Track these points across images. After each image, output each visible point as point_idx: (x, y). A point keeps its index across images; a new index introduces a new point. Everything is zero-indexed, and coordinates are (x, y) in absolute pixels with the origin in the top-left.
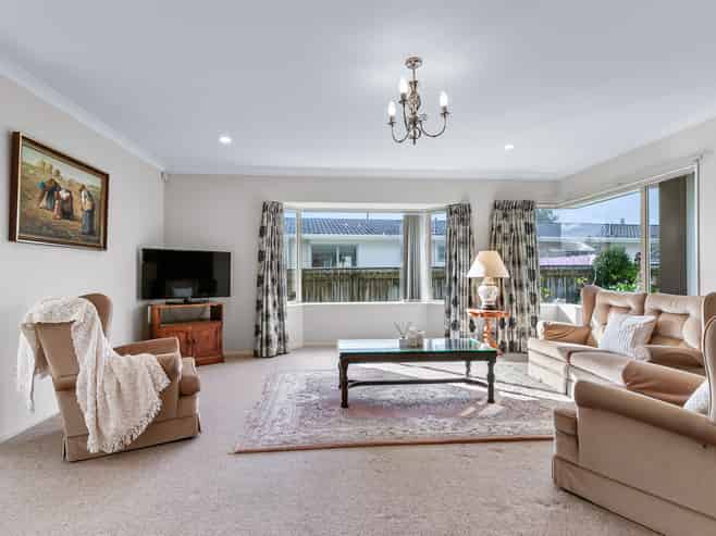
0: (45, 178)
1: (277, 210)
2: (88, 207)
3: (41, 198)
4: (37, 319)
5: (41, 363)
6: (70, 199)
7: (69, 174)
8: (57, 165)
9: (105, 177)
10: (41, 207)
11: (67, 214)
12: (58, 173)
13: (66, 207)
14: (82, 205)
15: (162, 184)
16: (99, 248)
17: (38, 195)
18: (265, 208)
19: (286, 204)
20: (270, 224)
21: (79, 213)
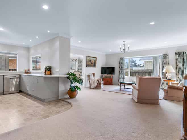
0: (90, 60)
1: (123, 59)
3: (89, 62)
4: (88, 74)
5: (88, 79)
6: (92, 62)
7: (92, 59)
8: (91, 58)
9: (96, 58)
11: (92, 63)
14: (93, 62)
15: (105, 56)
16: (95, 67)
18: (120, 59)
19: (125, 58)
20: (121, 62)
21: (93, 63)
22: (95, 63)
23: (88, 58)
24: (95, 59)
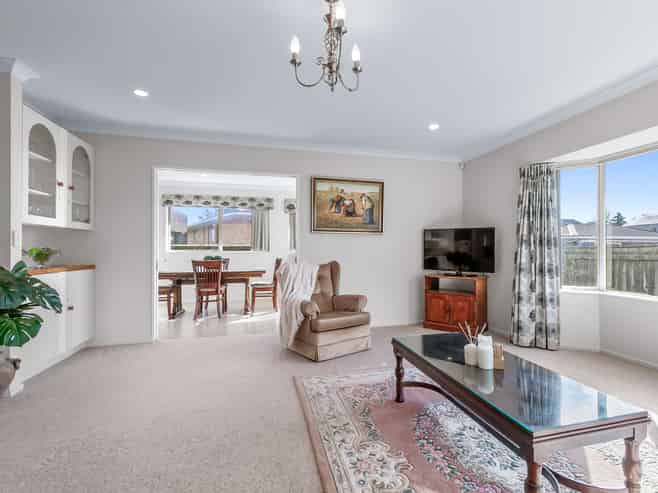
0: (334, 196)
2: (368, 205)
3: (332, 207)
6: (353, 204)
7: (351, 189)
9: (380, 184)
10: (332, 213)
11: (350, 213)
12: (342, 191)
13: (350, 210)
14: (362, 207)
15: (460, 173)
16: (376, 232)
17: (329, 206)
21: (360, 211)
22: (371, 210)
23: (322, 187)
24: (376, 189)
